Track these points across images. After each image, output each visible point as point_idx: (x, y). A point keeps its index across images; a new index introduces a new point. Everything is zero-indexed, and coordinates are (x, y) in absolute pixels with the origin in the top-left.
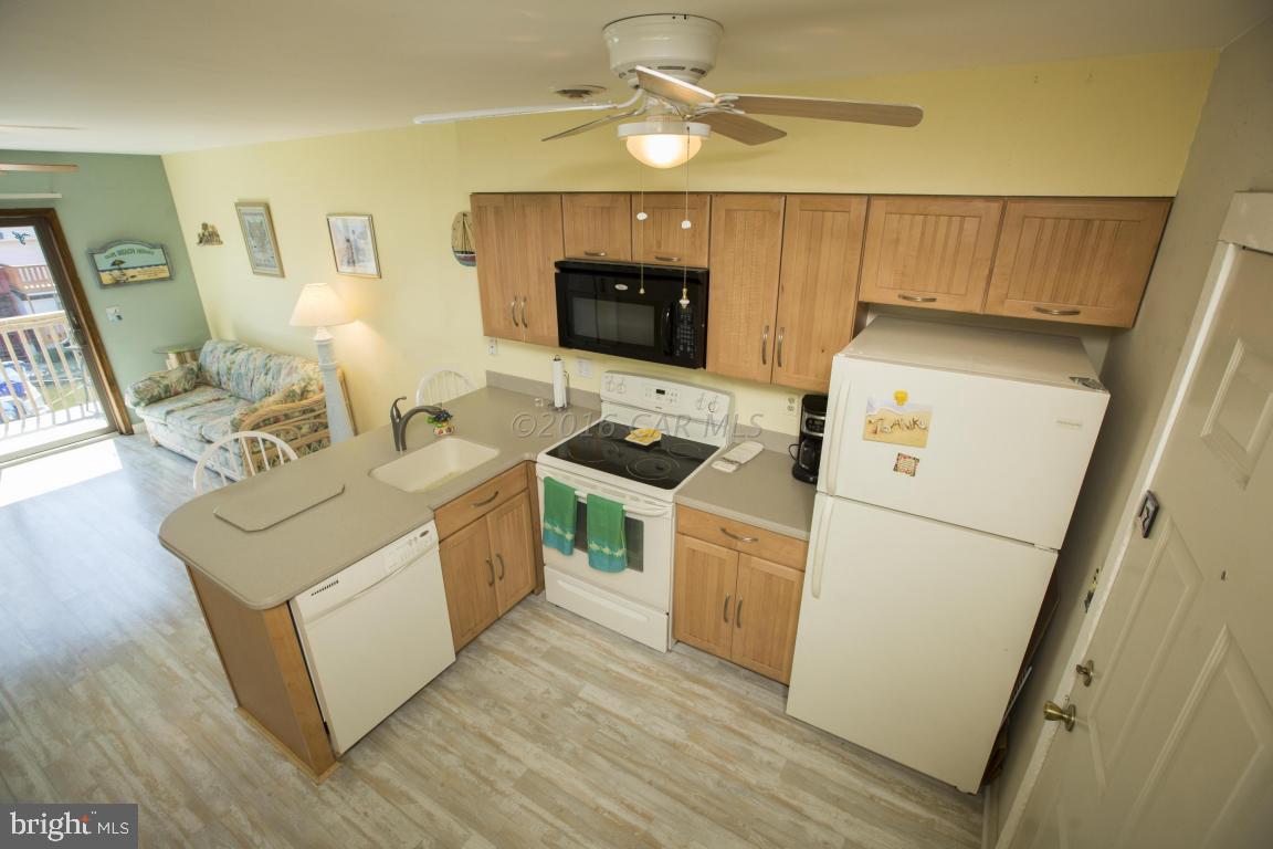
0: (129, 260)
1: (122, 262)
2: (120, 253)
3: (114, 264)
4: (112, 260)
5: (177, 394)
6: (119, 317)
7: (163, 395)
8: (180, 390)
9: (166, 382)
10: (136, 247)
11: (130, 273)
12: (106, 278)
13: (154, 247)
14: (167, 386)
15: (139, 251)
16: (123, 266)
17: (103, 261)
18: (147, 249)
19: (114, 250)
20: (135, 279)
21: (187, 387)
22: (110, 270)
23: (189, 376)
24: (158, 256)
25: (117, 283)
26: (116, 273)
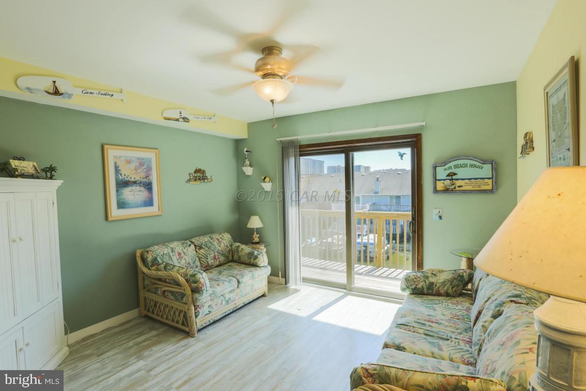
0: (461, 173)
1: (455, 174)
2: (456, 166)
3: (448, 175)
4: (448, 172)
5: (438, 294)
6: (440, 217)
7: (425, 291)
8: (442, 291)
9: (432, 280)
10: (469, 162)
11: (458, 183)
12: (440, 186)
13: (485, 162)
14: (432, 284)
15: (471, 166)
16: (454, 177)
17: (442, 173)
18: (480, 164)
19: (452, 164)
20: (461, 189)
21: (450, 291)
22: (444, 180)
23: (455, 282)
24: (487, 171)
25: (446, 190)
26: (448, 182)
